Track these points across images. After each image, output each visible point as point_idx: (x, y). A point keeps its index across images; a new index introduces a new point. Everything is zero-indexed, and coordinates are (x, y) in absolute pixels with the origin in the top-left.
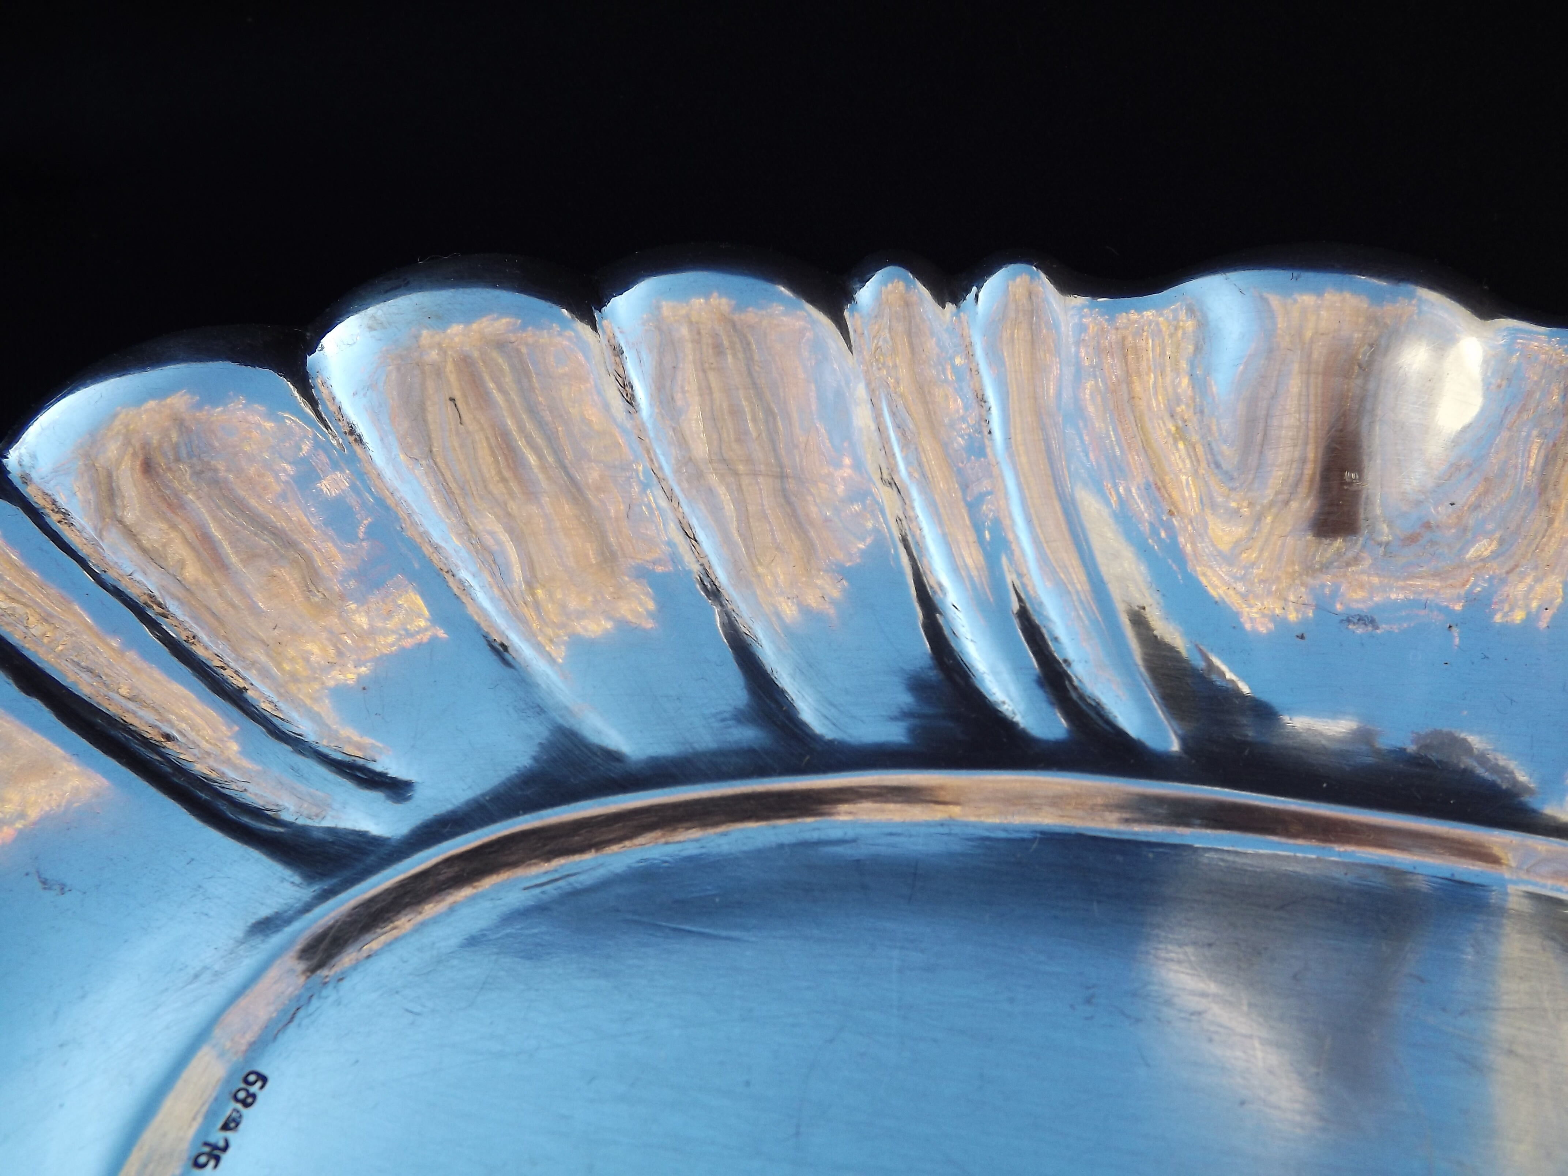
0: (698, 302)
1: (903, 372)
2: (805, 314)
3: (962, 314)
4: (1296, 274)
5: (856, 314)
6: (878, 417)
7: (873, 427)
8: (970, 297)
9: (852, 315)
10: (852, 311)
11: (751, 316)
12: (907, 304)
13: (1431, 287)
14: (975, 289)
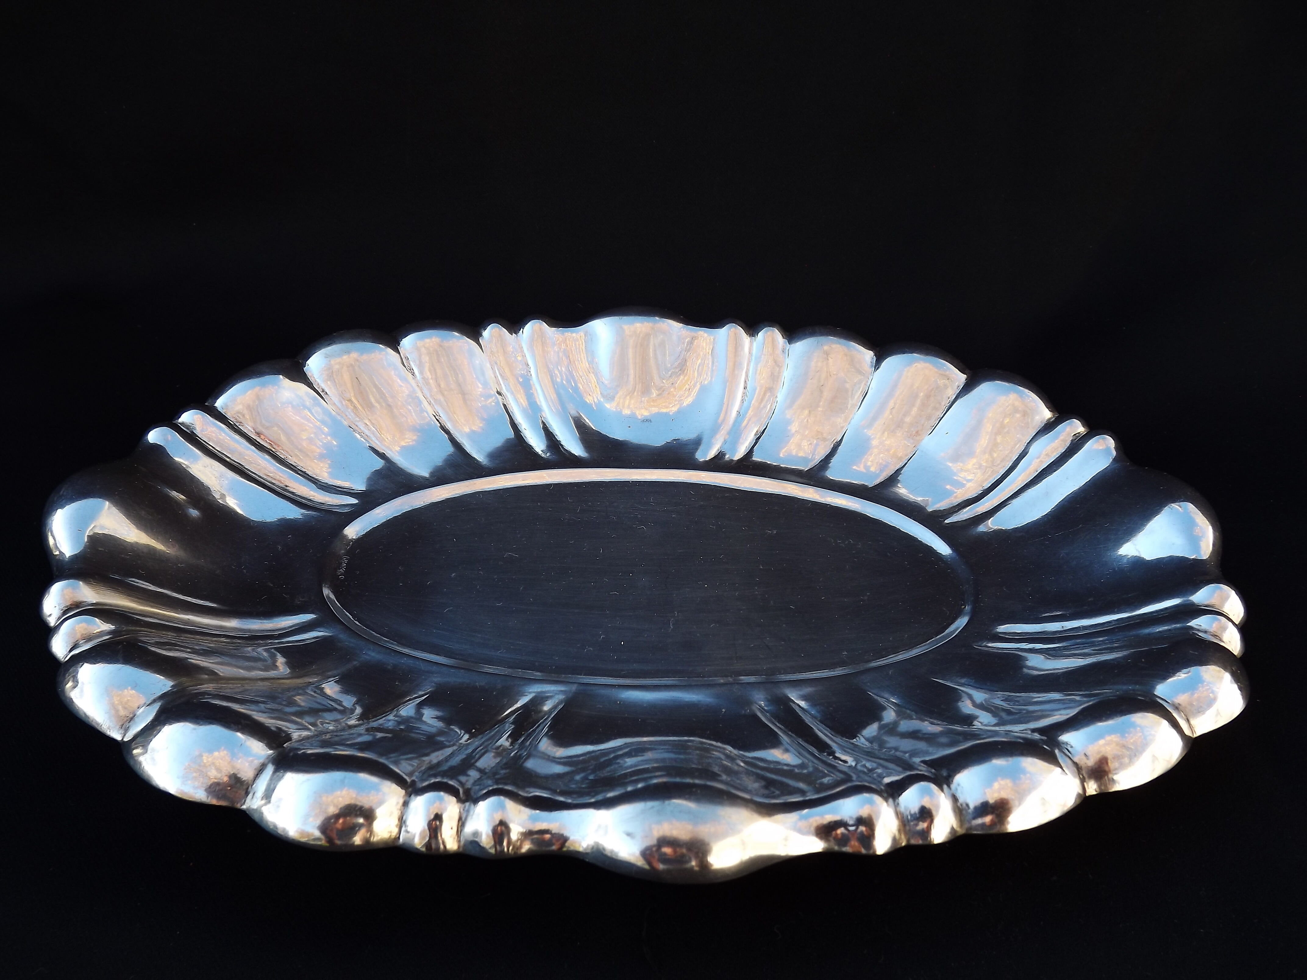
0: (428, 340)
1: (501, 358)
2: (465, 341)
3: (518, 338)
4: (621, 317)
5: (484, 340)
6: (495, 373)
7: (493, 376)
8: (521, 331)
9: (482, 341)
10: (482, 339)
11: (446, 344)
12: (500, 336)
13: (671, 319)
14: (522, 329)
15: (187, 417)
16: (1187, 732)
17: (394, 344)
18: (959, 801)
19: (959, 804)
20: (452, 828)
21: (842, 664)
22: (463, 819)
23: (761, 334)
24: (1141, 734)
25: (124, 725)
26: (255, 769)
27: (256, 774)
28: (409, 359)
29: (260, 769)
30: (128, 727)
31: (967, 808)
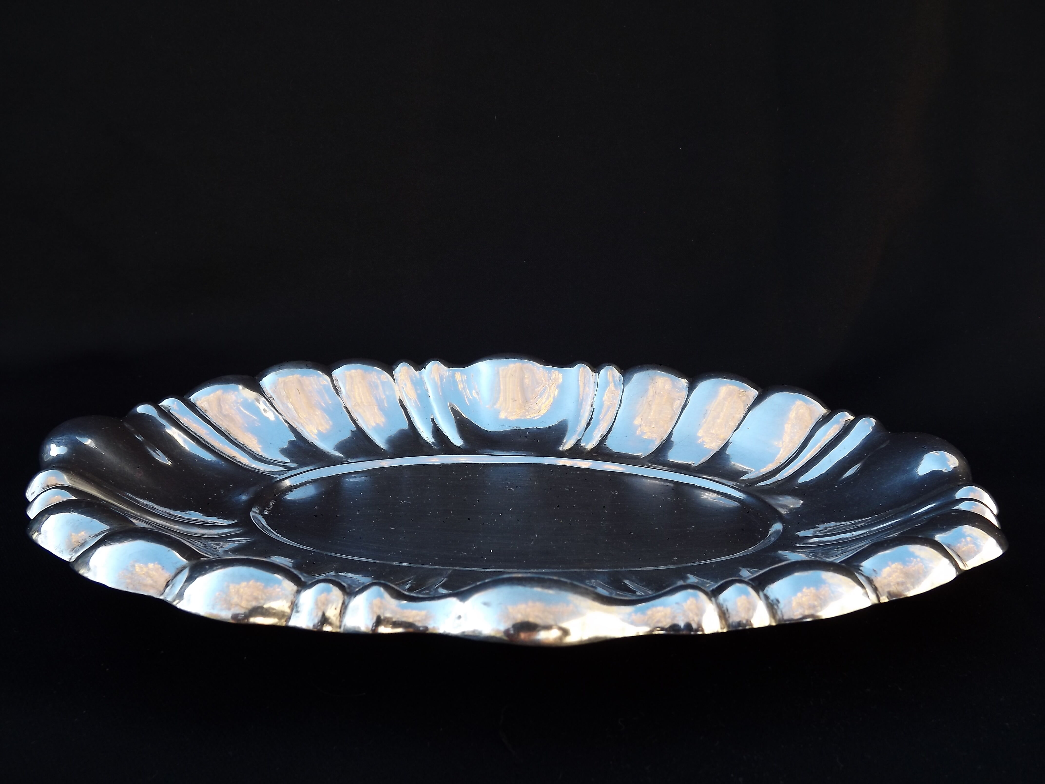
1: (407, 384)
3: (421, 373)
8: (423, 368)
10: (394, 372)
12: (408, 371)
15: (169, 403)
16: (962, 566)
17: (328, 372)
18: (770, 598)
19: (770, 601)
20: (336, 609)
21: (673, 564)
22: (346, 603)
23: (602, 371)
24: (921, 564)
25: (75, 549)
26: (177, 569)
27: (177, 572)
28: (338, 381)
29: (182, 569)
30: (78, 549)
31: (777, 602)
